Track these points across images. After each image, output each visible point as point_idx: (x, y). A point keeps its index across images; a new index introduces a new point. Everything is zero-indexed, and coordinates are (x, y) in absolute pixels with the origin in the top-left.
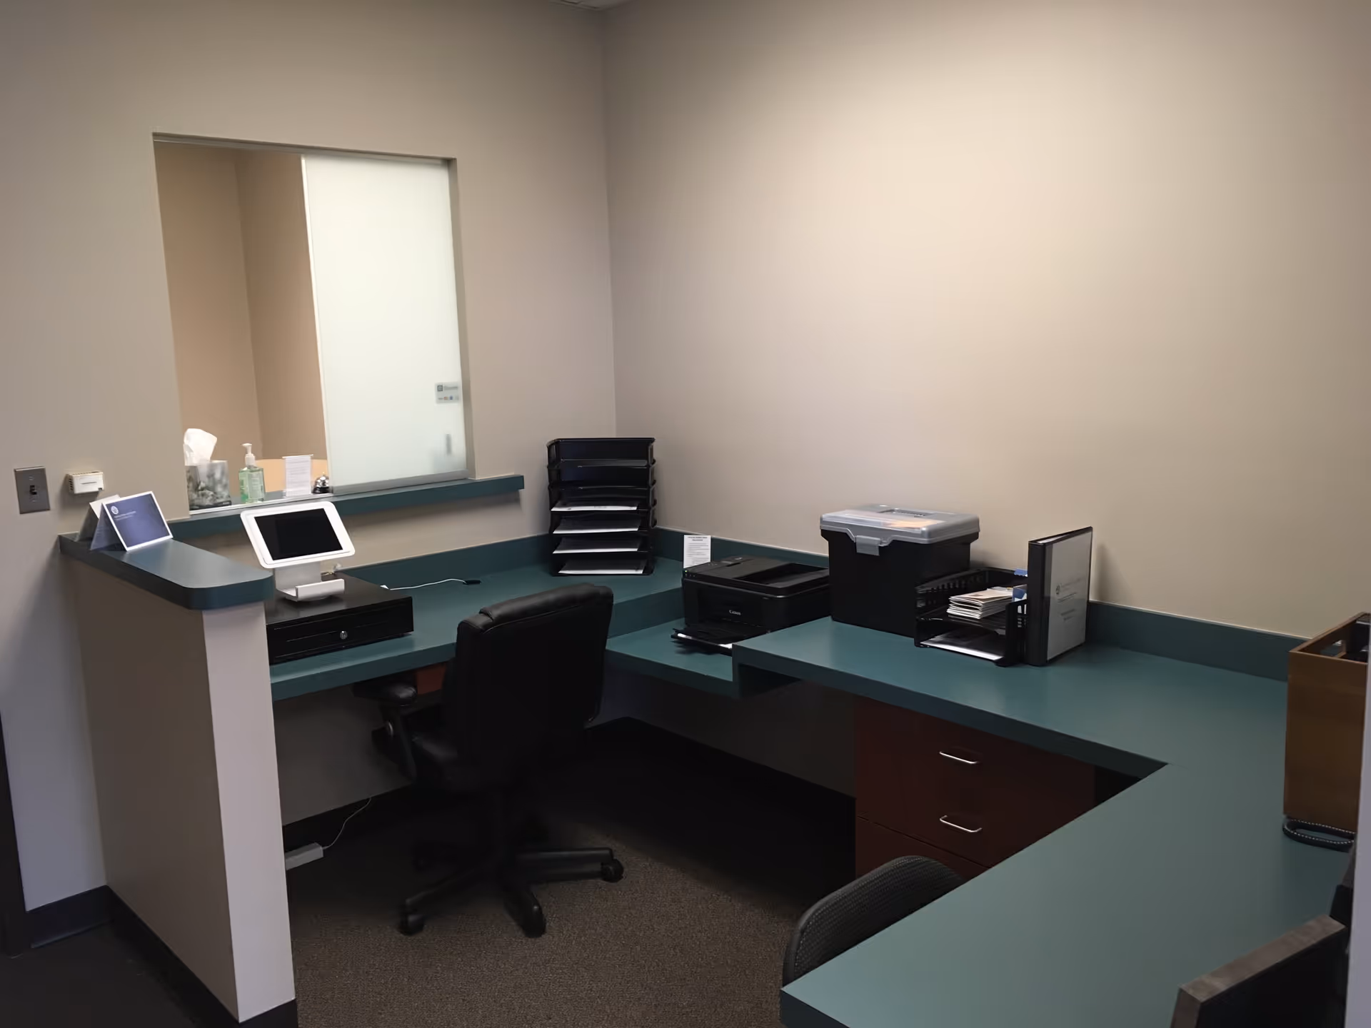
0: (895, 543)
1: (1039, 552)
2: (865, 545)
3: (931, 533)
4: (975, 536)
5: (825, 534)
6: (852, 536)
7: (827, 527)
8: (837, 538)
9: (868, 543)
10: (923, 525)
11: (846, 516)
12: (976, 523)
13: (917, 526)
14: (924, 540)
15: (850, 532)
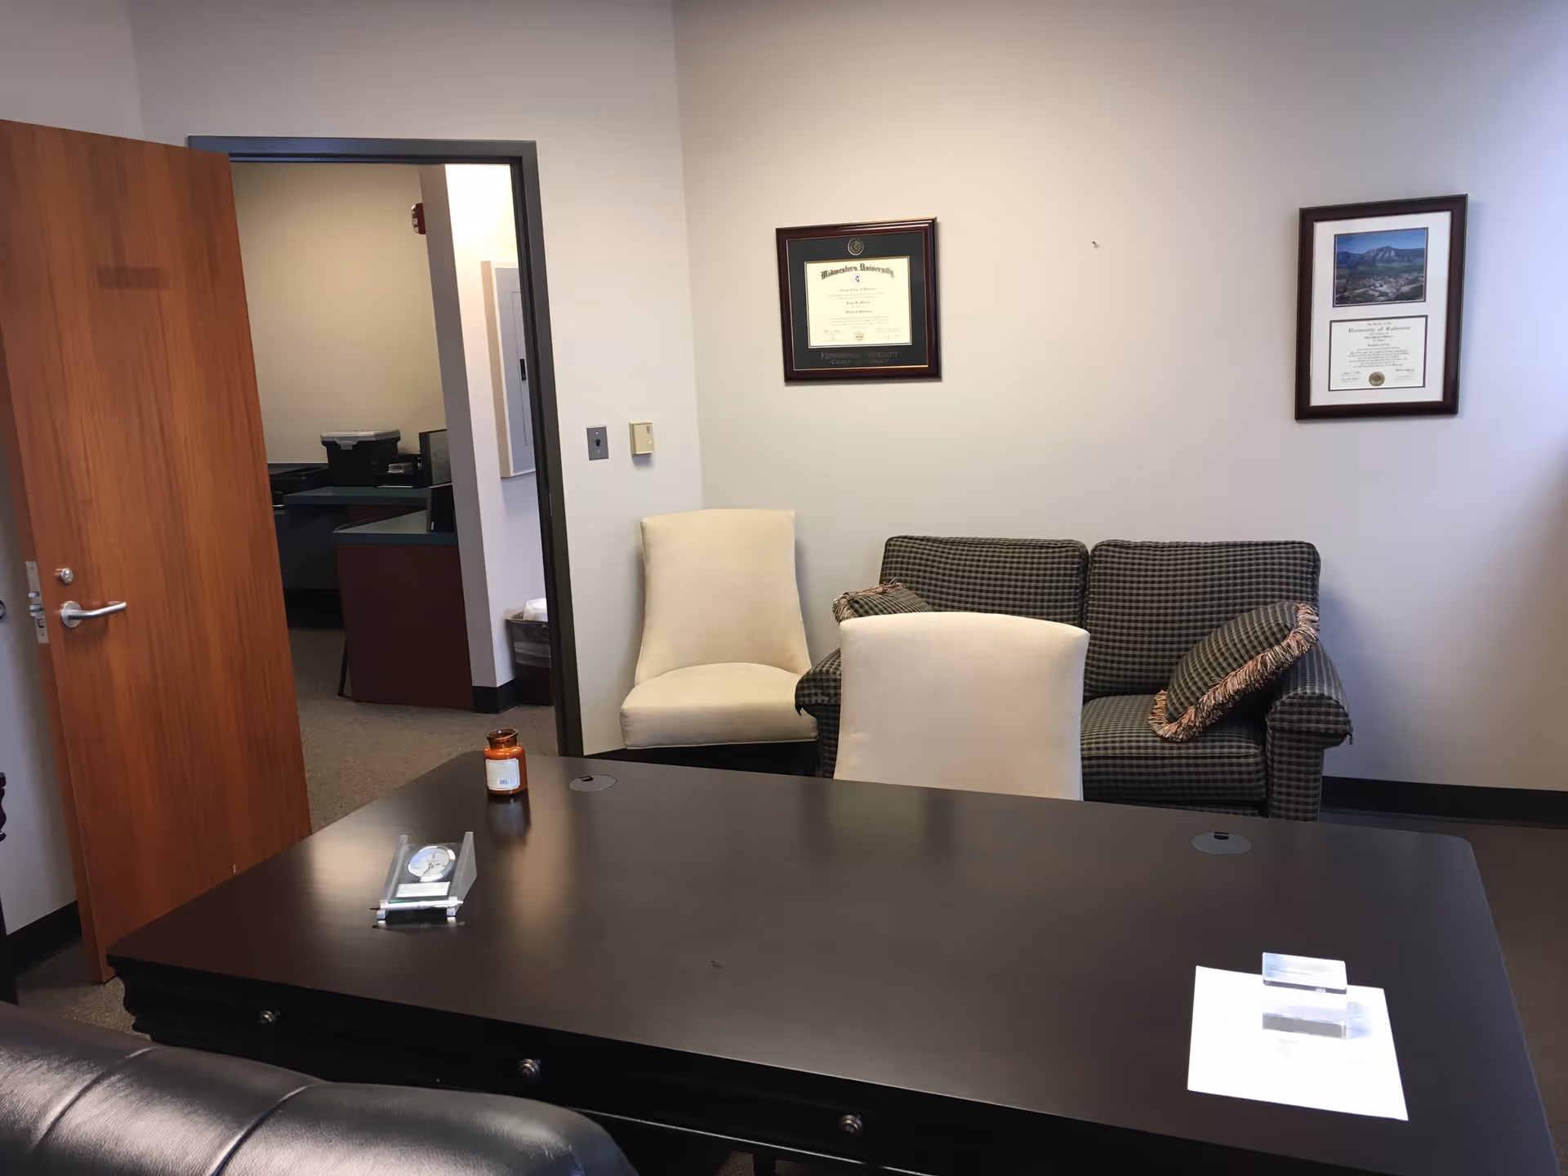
0: (360, 442)
1: (424, 437)
2: (345, 446)
3: (376, 435)
4: (399, 439)
5: (324, 443)
6: (338, 442)
7: (325, 440)
8: (331, 445)
9: (347, 445)
10: (372, 433)
11: (334, 433)
12: (398, 432)
13: (367, 433)
14: (374, 439)
15: (336, 440)
